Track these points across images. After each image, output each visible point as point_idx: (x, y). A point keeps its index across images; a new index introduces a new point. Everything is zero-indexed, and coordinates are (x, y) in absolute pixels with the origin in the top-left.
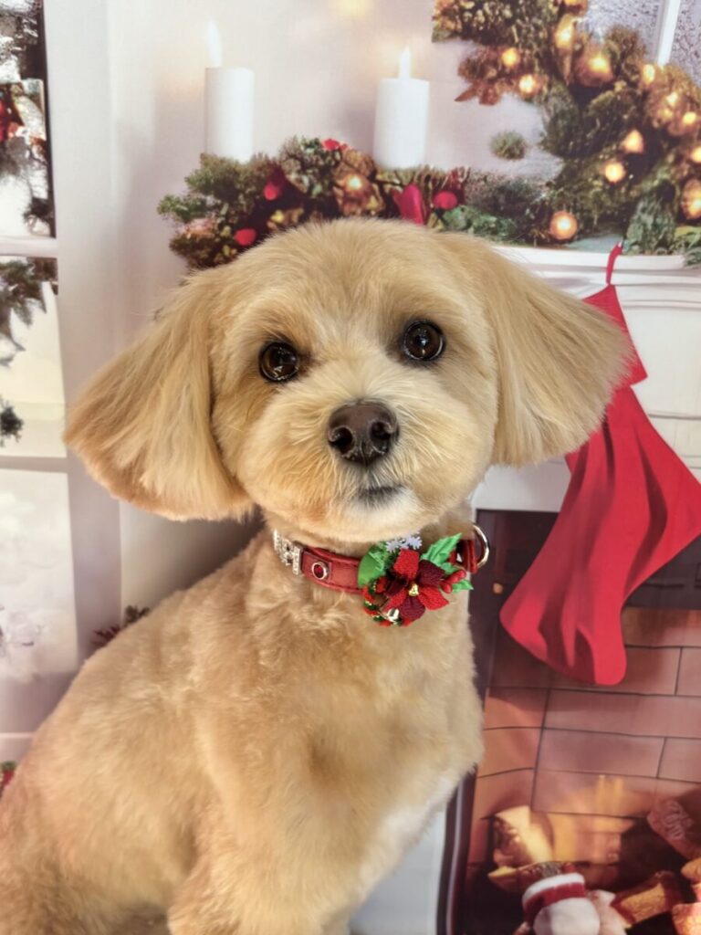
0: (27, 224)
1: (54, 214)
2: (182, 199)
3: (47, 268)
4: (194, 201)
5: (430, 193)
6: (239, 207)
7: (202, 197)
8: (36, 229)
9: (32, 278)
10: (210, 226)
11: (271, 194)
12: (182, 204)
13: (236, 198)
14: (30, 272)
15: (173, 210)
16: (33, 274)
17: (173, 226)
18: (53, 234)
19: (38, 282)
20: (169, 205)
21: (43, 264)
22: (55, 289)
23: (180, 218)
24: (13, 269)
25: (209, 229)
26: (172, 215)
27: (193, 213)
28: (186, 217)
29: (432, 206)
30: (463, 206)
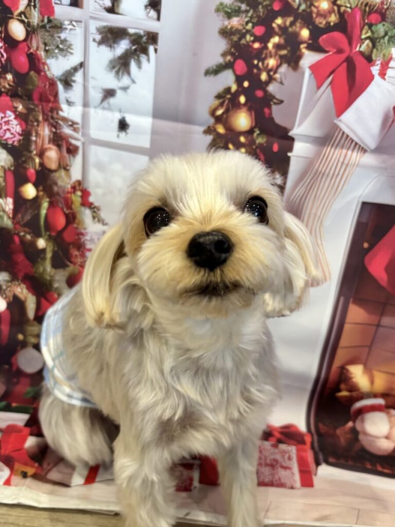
0: (146, 12)
1: (160, 7)
2: (228, 5)
3: (153, 38)
4: (235, 6)
5: (367, 13)
6: (259, 13)
7: (239, 4)
8: (150, 15)
9: (145, 43)
10: (241, 22)
11: (276, 7)
12: (228, 8)
13: (257, 7)
14: (144, 39)
15: (223, 11)
16: (145, 41)
17: (222, 21)
18: (159, 19)
19: (147, 45)
20: (221, 8)
21: (151, 35)
22: (156, 50)
23: (226, 16)
24: (136, 37)
25: (240, 24)
26: (222, 14)
27: (233, 14)
28: (229, 16)
29: (366, 21)
30: (384, 23)
